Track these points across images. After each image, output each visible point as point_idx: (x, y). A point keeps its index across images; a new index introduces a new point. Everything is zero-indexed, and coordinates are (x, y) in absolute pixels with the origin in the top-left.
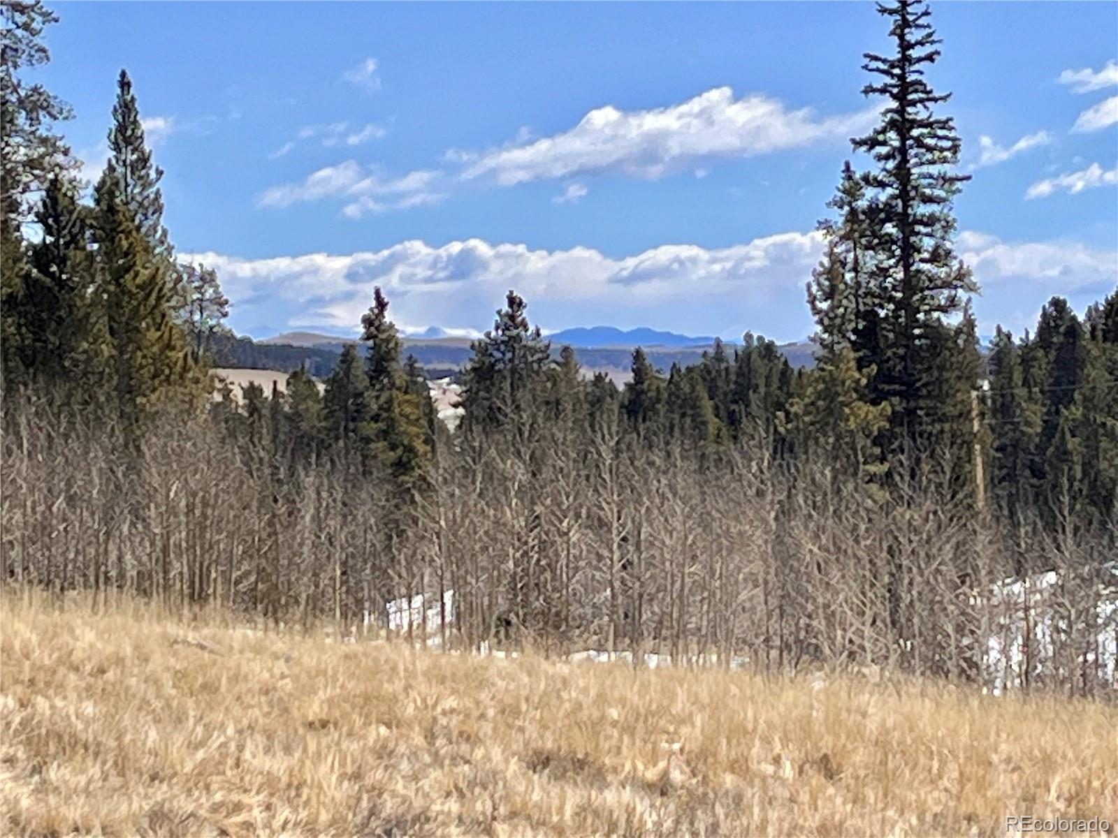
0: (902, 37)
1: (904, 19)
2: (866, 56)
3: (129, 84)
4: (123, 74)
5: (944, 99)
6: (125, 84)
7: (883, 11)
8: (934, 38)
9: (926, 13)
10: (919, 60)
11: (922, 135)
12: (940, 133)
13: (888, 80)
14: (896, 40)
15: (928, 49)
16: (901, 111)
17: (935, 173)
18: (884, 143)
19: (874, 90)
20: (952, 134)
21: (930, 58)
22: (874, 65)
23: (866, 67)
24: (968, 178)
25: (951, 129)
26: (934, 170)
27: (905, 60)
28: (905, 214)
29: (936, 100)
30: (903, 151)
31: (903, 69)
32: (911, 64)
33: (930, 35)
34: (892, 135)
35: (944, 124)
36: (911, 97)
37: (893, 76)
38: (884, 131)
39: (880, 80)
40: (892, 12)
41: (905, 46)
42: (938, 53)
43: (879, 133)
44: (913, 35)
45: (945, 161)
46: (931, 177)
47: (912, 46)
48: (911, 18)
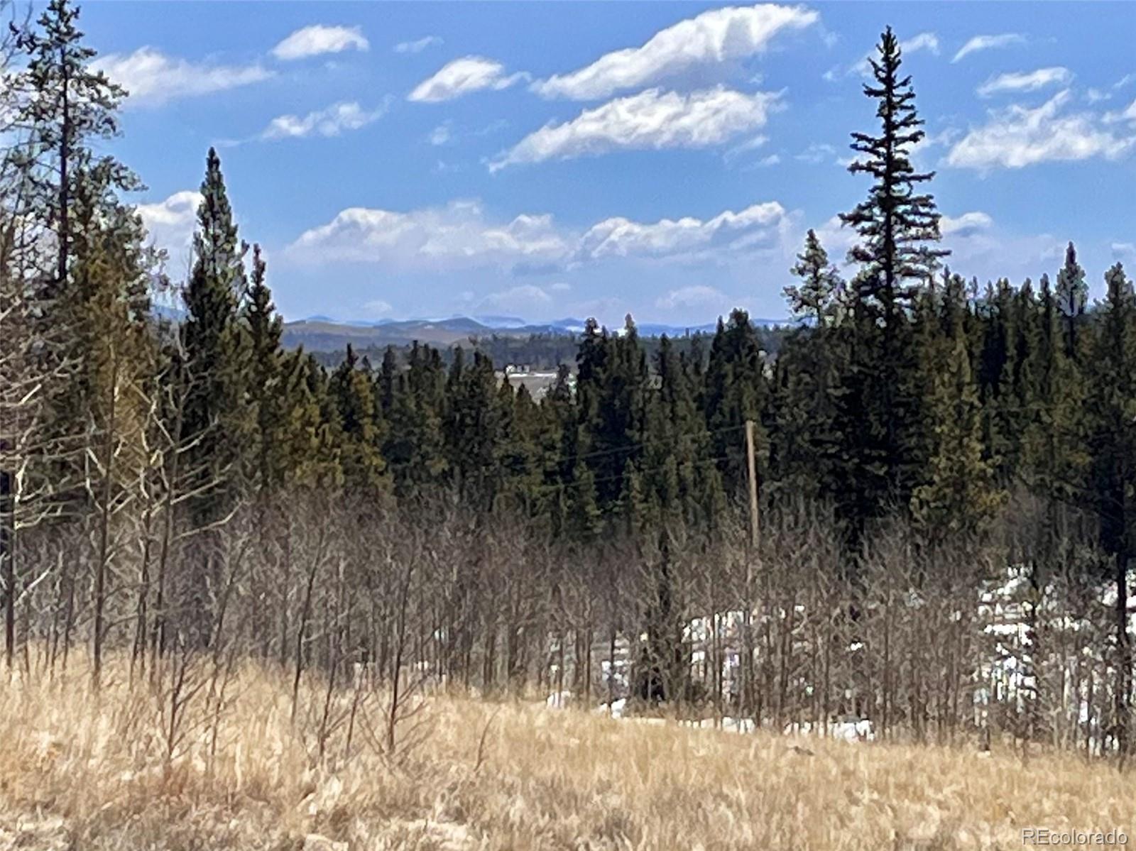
0: (888, 117)
1: (889, 101)
2: (854, 135)
3: (217, 162)
4: (212, 153)
5: (928, 177)
6: (213, 162)
7: (870, 92)
8: (917, 118)
9: (910, 96)
10: (904, 140)
11: (906, 212)
12: (922, 210)
13: (874, 158)
14: (883, 121)
15: (912, 130)
16: (887, 188)
17: (918, 249)
18: (870, 219)
19: (861, 168)
20: (934, 211)
21: (914, 138)
22: (862, 144)
23: (854, 146)
24: (948, 253)
25: (932, 206)
26: (917, 245)
27: (889, 140)
28: (888, 287)
29: (920, 178)
30: (888, 226)
31: (888, 148)
32: (896, 145)
33: (912, 116)
34: (876, 210)
35: (925, 202)
36: (896, 174)
37: (878, 154)
38: (869, 206)
39: (865, 158)
40: (877, 93)
41: (890, 126)
42: (921, 133)
43: (864, 208)
44: (899, 116)
45: (928, 237)
46: (914, 252)
47: (896, 127)
48: (896, 100)
